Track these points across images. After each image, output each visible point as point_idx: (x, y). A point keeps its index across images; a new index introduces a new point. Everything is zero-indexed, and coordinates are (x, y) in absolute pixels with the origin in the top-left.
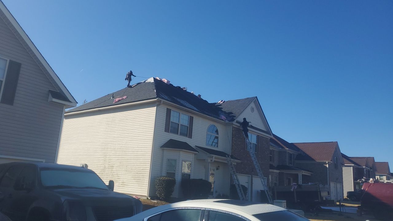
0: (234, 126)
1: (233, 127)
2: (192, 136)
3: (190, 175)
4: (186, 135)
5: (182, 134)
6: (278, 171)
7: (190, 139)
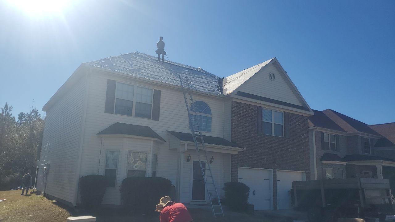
0: (234, 100)
1: (232, 101)
2: (160, 118)
3: (145, 172)
4: (148, 117)
5: (138, 115)
6: (344, 163)
7: (157, 122)
